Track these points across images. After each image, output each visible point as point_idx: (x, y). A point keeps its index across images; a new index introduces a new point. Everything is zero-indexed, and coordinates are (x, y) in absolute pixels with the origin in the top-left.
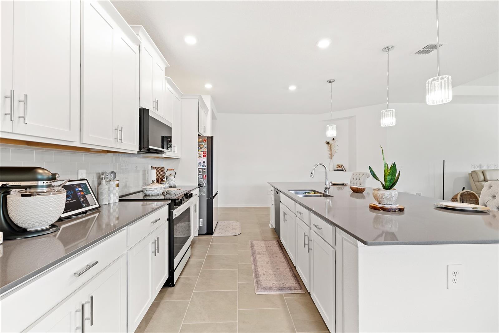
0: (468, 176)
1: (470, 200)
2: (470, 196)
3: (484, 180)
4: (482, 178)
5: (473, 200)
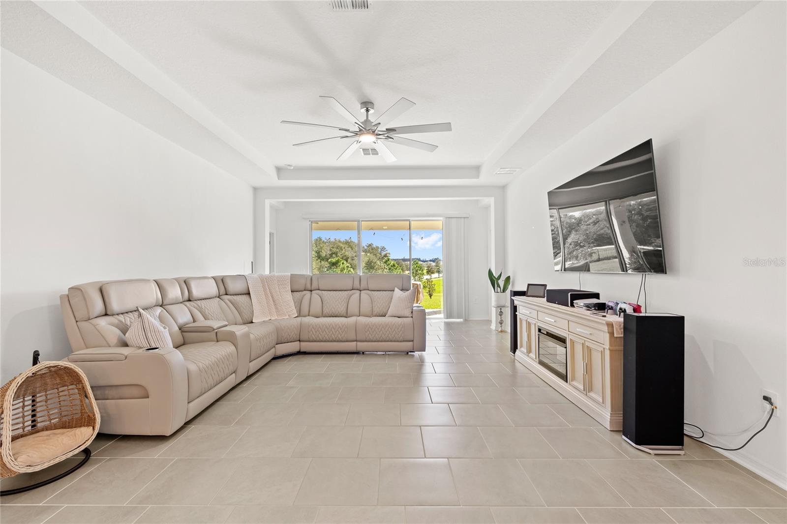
0: (58, 302)
1: (61, 389)
2: (61, 378)
3: (104, 313)
4: (99, 307)
5: (70, 387)
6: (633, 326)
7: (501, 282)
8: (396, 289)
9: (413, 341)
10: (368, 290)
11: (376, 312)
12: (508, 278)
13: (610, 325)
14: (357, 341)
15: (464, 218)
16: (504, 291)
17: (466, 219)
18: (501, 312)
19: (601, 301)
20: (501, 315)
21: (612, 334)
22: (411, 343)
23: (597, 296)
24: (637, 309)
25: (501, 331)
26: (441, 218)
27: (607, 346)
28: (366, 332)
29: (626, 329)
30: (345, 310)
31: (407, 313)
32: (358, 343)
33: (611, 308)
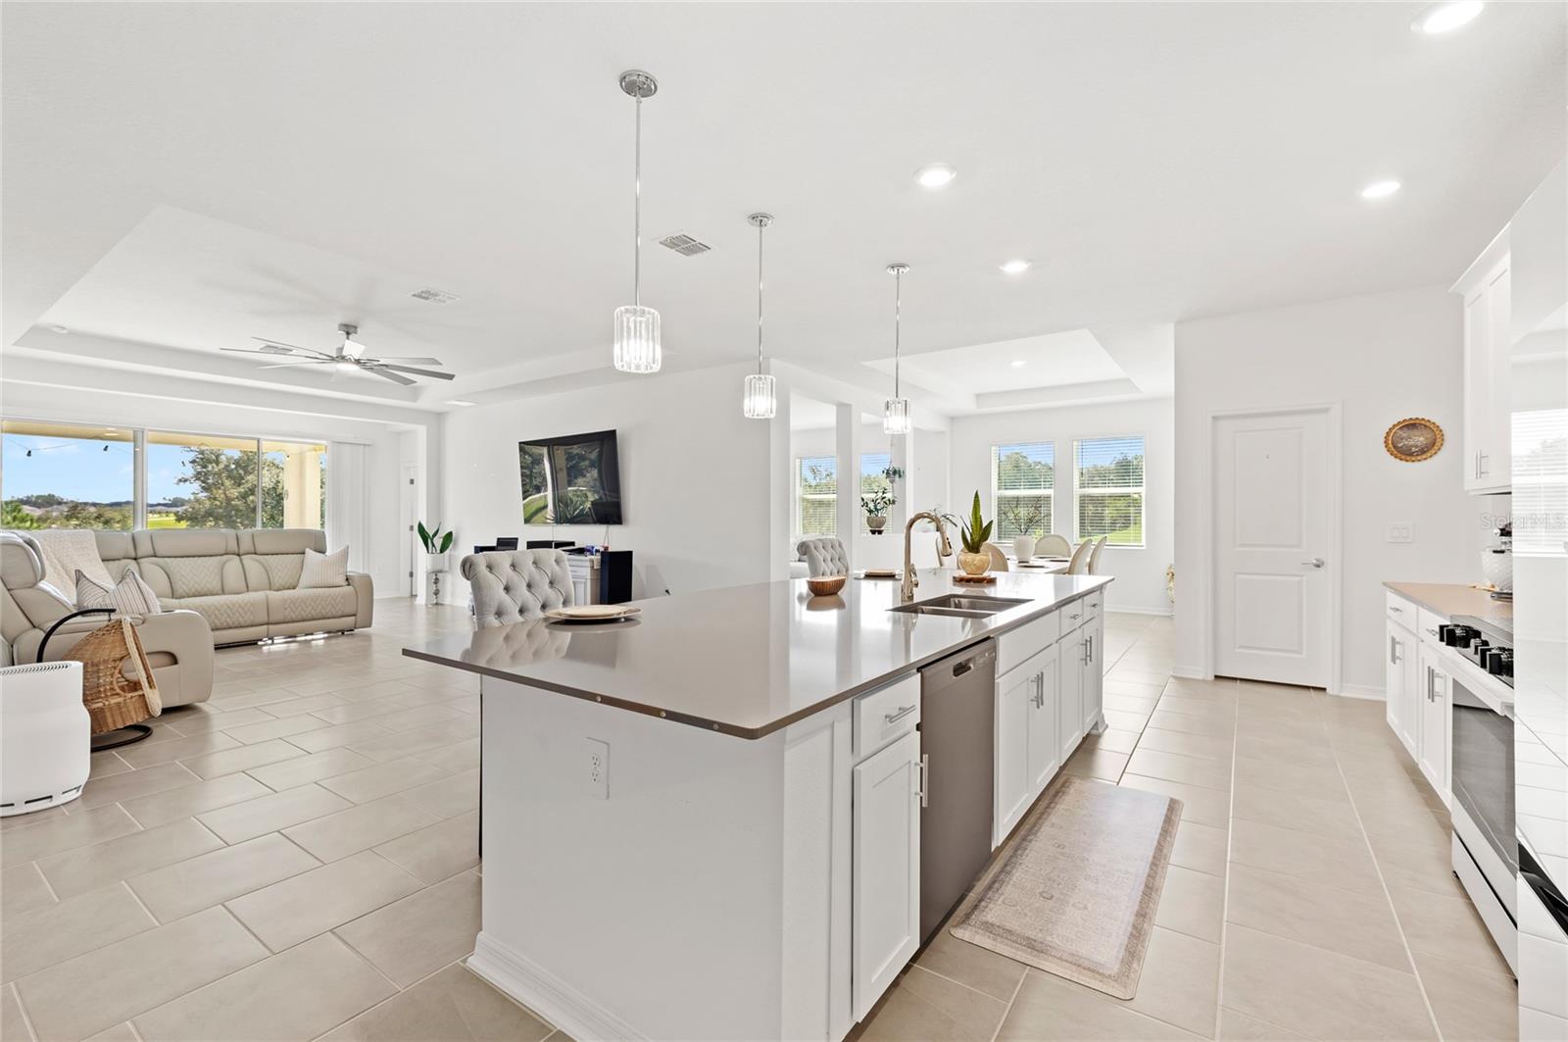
6: (607, 559)
7: (438, 542)
8: (308, 550)
9: (355, 615)
10: (255, 553)
11: (278, 585)
12: (449, 535)
13: (592, 561)
14: (267, 624)
15: (365, 445)
16: (442, 552)
17: (367, 447)
18: (437, 579)
19: (576, 547)
20: (436, 583)
21: (592, 567)
22: (353, 618)
23: (573, 544)
24: (606, 548)
25: (437, 604)
26: (324, 442)
27: (589, 577)
28: (286, 609)
29: (602, 561)
30: (219, 585)
31: (341, 580)
32: (271, 626)
33: (589, 551)
